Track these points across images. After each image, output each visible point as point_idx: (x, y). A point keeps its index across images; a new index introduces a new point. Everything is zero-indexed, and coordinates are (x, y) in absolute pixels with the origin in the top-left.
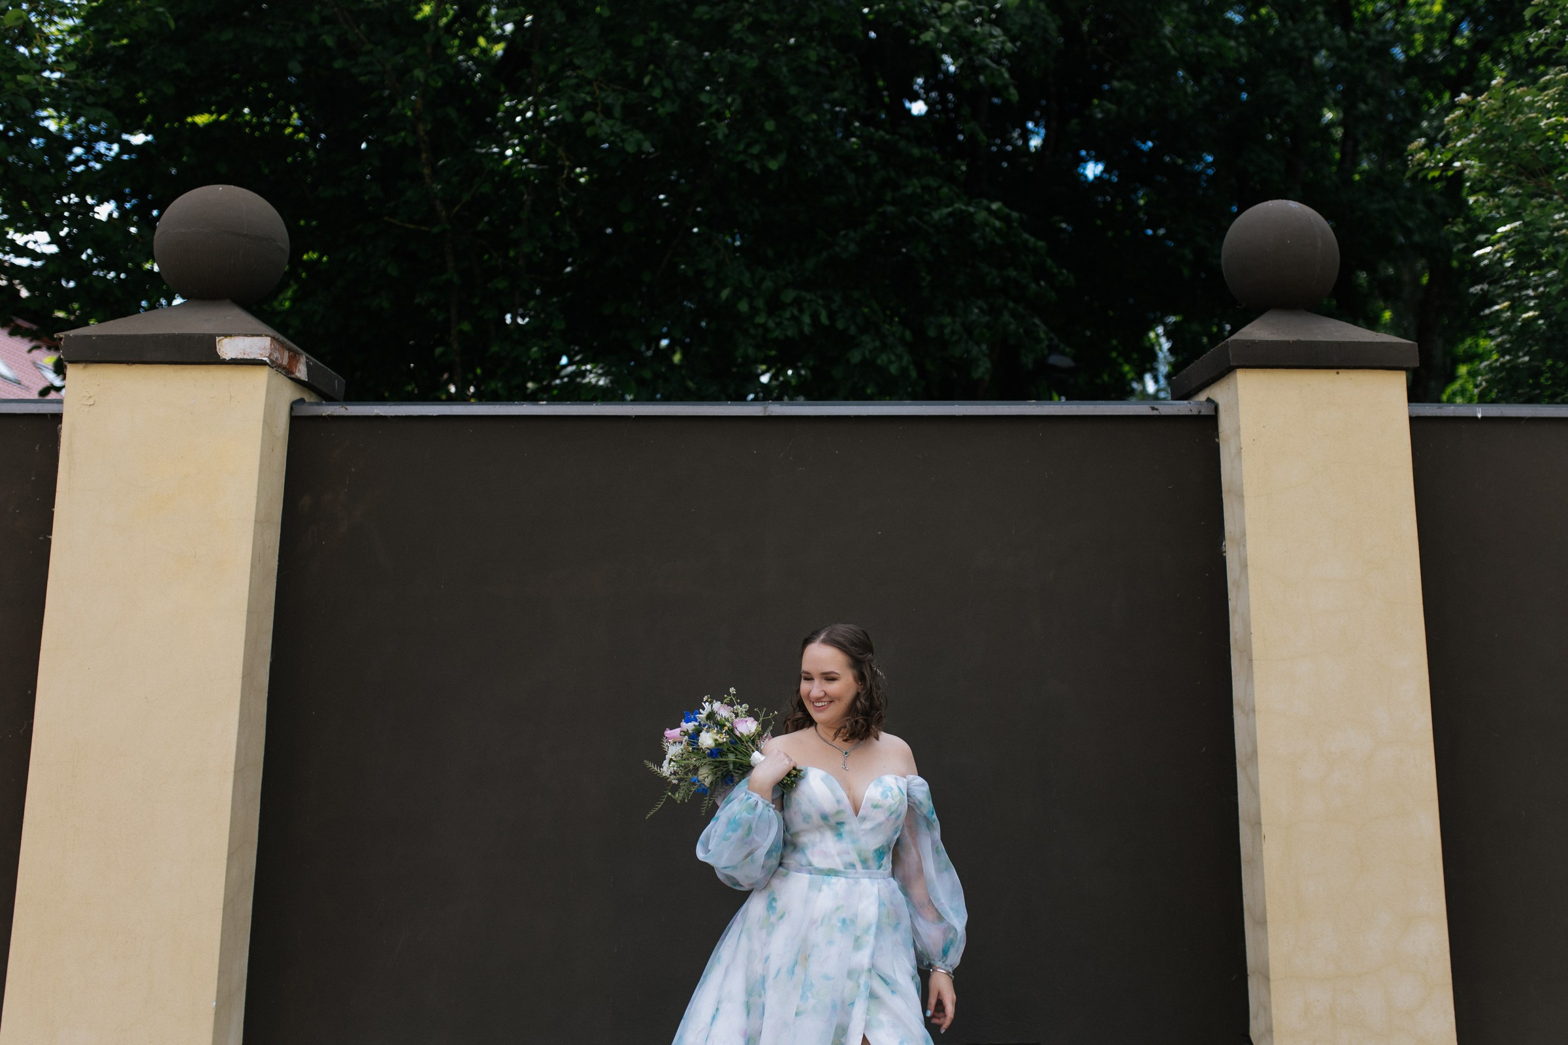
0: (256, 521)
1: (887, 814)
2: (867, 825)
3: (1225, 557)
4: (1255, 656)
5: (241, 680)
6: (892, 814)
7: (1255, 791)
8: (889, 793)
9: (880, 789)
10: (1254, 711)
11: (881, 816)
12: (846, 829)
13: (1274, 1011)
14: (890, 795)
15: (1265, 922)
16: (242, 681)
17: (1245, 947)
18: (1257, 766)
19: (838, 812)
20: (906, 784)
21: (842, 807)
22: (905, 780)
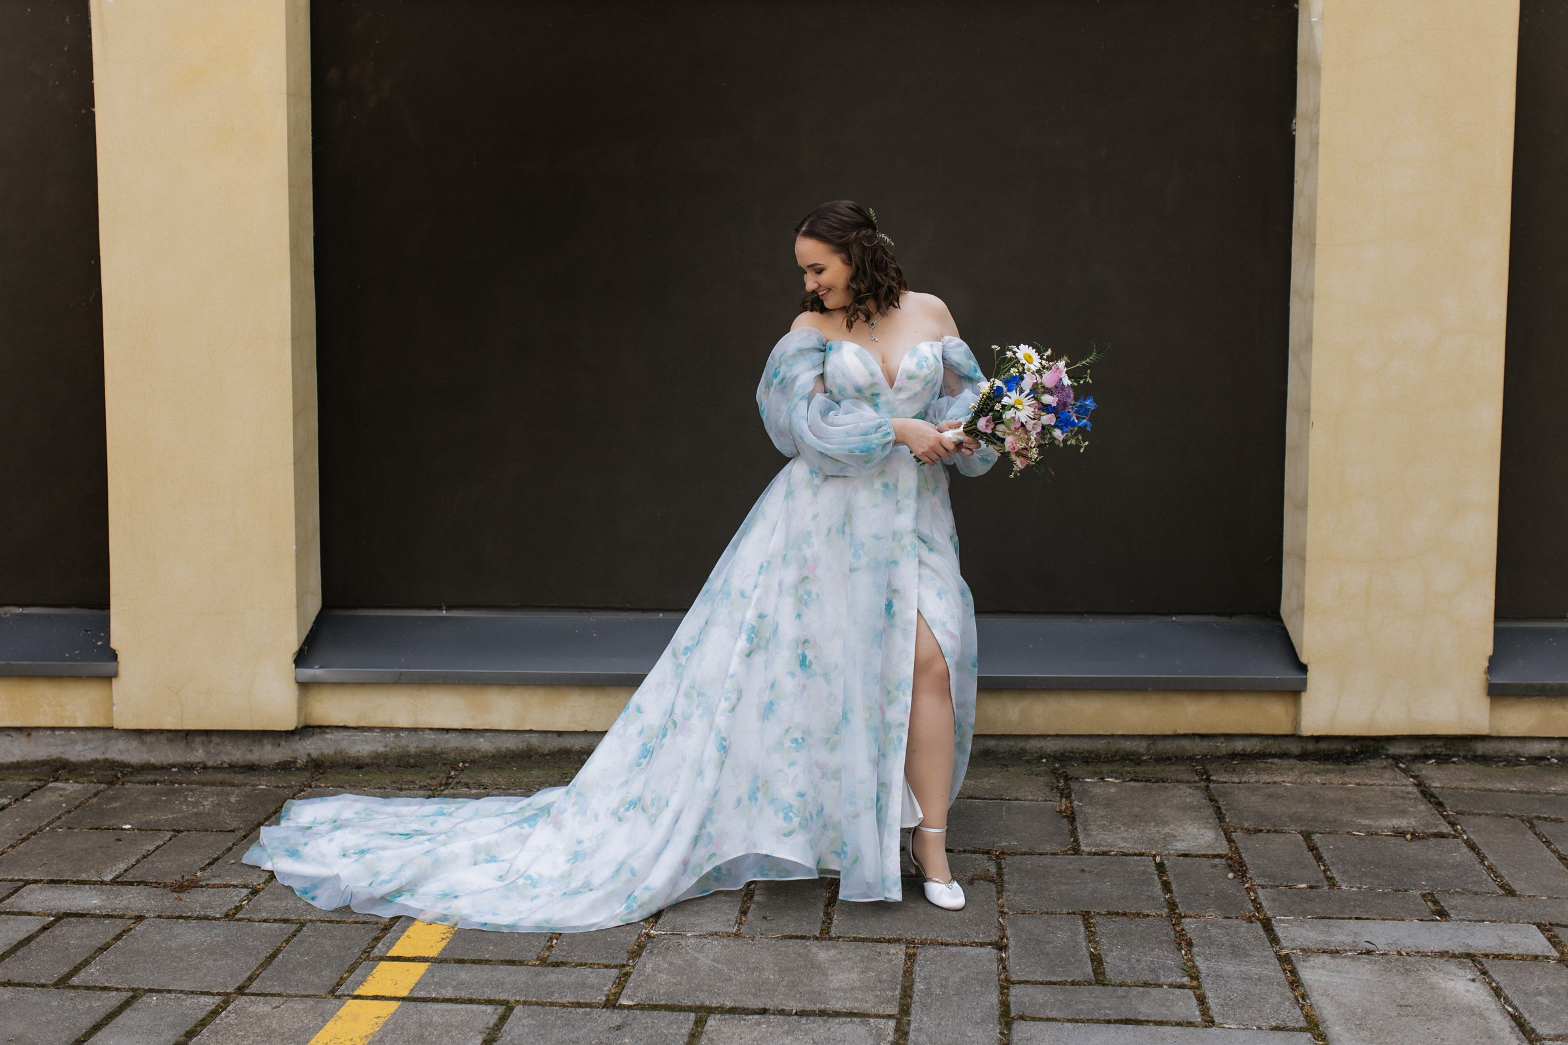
0: (288, 93)
1: (923, 384)
2: (903, 396)
3: (1294, 136)
4: (1318, 241)
5: (289, 252)
6: (928, 383)
7: (1306, 377)
8: (924, 363)
9: (915, 360)
10: (1312, 297)
11: (916, 387)
12: (881, 400)
13: (1307, 589)
14: (925, 365)
15: (1306, 505)
16: (291, 253)
17: (1282, 530)
18: (1311, 352)
19: (873, 385)
20: (941, 348)
21: (876, 380)
22: (940, 344)
